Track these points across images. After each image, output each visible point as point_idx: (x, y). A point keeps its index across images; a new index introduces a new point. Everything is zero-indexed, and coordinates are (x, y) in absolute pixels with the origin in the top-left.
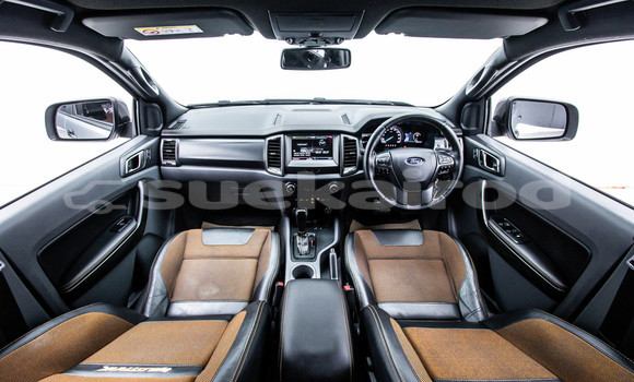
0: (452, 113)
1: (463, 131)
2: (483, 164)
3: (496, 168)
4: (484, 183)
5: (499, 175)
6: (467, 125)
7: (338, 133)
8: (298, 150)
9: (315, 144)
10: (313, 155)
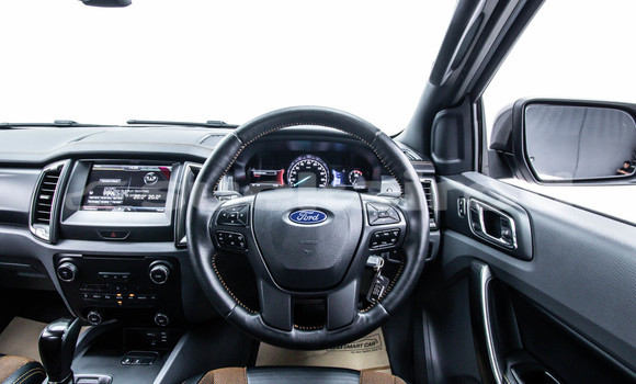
0: (416, 138)
1: (436, 166)
2: (478, 229)
3: (508, 238)
4: (485, 273)
5: (519, 254)
6: (442, 155)
7: (180, 159)
8: (99, 191)
9: (137, 180)
10: (128, 203)
